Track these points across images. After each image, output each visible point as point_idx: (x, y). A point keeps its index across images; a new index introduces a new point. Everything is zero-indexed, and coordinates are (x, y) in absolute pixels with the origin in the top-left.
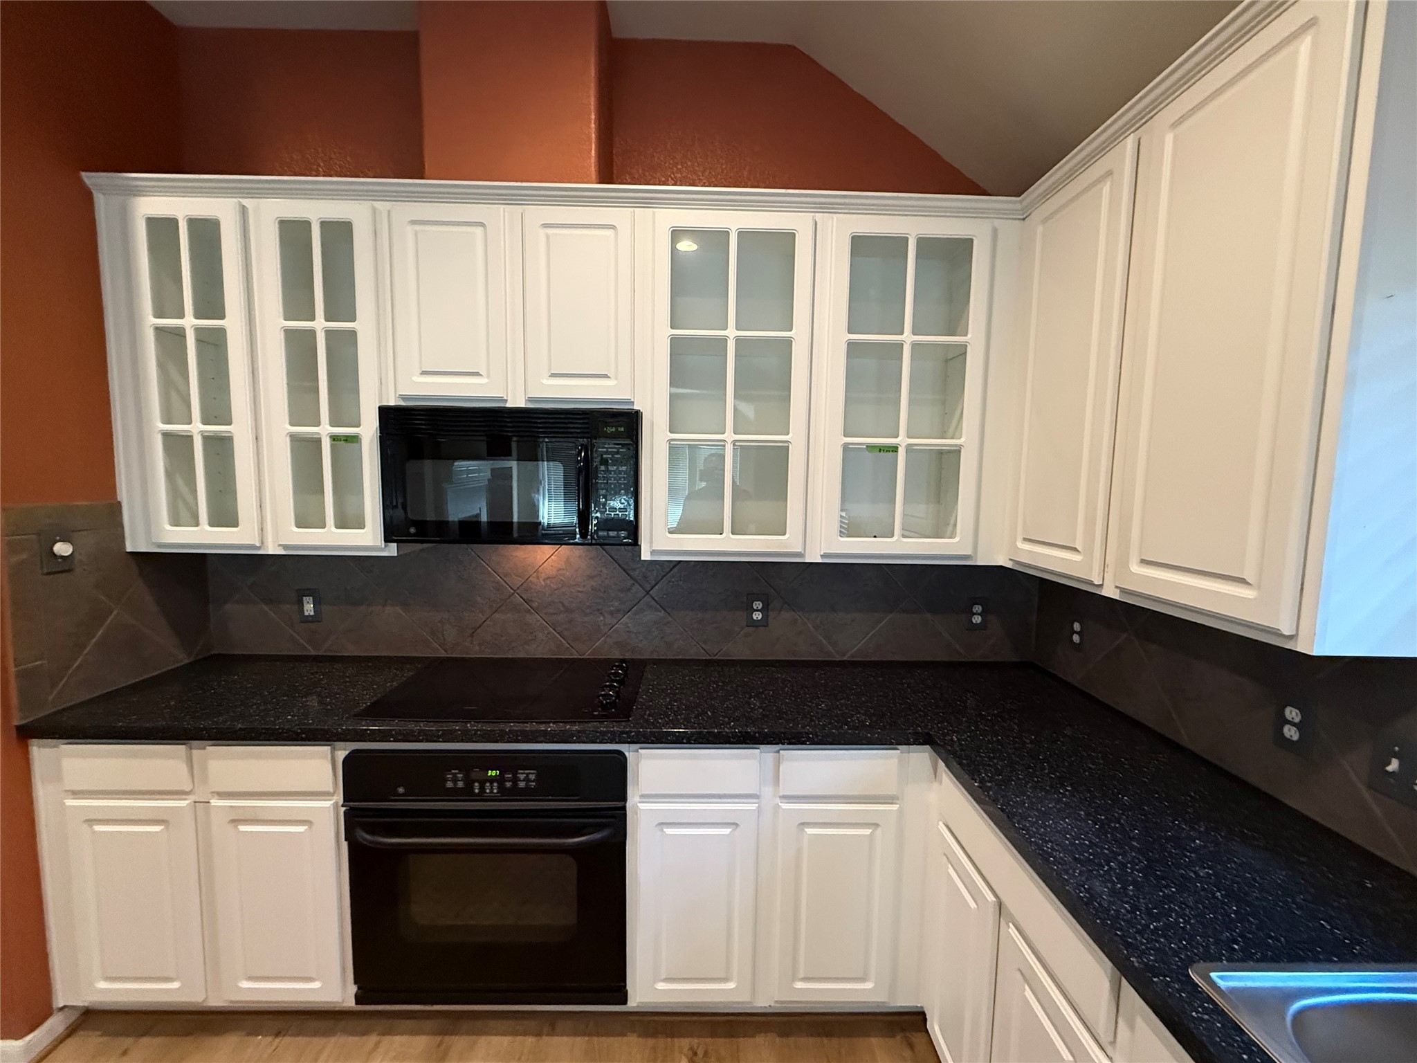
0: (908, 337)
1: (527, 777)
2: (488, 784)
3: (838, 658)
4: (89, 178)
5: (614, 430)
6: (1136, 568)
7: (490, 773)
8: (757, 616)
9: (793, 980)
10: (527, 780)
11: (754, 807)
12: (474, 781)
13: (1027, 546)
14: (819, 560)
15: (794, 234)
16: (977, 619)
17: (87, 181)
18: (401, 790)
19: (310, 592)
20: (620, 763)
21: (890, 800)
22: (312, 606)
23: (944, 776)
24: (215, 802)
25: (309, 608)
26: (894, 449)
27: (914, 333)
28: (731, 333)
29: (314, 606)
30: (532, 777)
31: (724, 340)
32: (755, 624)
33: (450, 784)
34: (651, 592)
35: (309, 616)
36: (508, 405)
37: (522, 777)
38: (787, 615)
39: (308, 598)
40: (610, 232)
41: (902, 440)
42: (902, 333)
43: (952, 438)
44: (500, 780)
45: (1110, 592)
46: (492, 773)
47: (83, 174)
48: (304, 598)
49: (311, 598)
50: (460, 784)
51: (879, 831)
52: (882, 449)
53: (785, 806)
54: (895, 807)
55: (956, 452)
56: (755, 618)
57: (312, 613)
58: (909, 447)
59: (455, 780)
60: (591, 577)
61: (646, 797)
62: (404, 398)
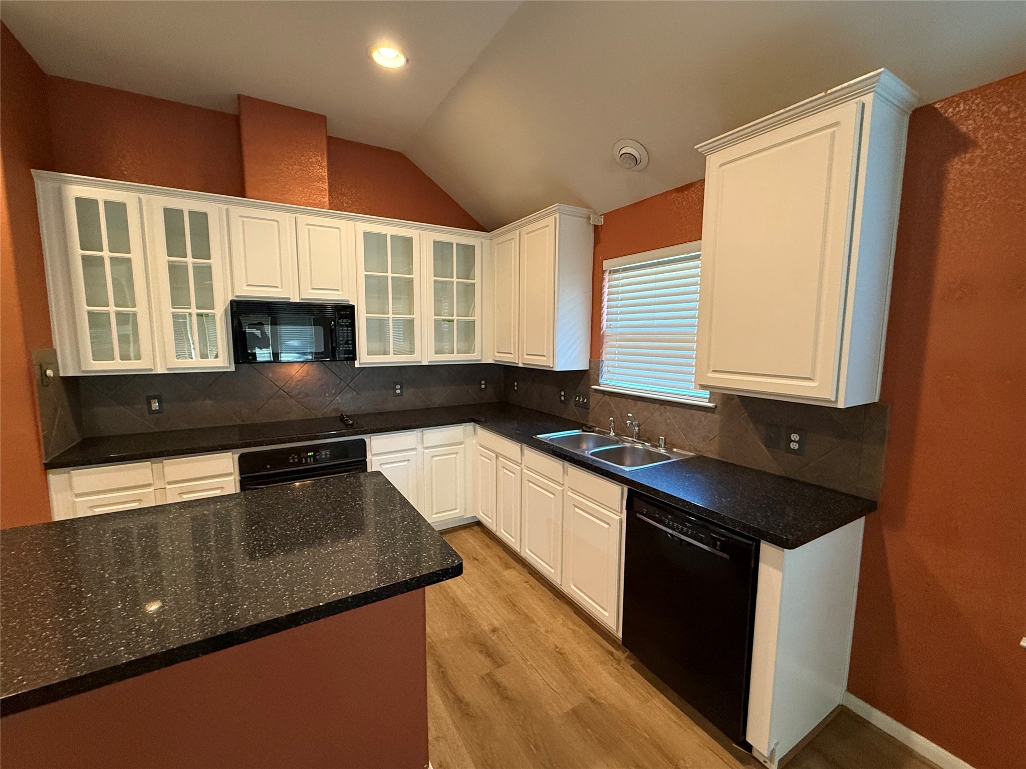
0: (455, 279)
1: (324, 453)
2: (309, 459)
3: (432, 407)
4: (33, 171)
5: (344, 313)
6: (525, 356)
7: (309, 454)
8: (398, 391)
9: (432, 514)
10: (326, 454)
11: (415, 453)
12: (302, 458)
13: (498, 355)
14: (427, 364)
15: (412, 238)
16: (483, 386)
17: (33, 173)
18: (268, 466)
19: (155, 397)
20: (363, 442)
21: (461, 443)
22: (157, 404)
23: (478, 430)
24: (168, 487)
25: (155, 405)
26: (453, 321)
27: (457, 278)
28: (390, 274)
29: (159, 405)
30: (328, 453)
31: (387, 277)
32: (398, 395)
33: (291, 461)
34: (350, 385)
35: (156, 410)
36: (291, 301)
37: (323, 453)
38: (411, 390)
39: (154, 400)
40: (338, 230)
41: (455, 318)
42: (453, 278)
43: (471, 317)
44: (314, 456)
45: (521, 365)
46: (310, 454)
47: (32, 170)
48: (152, 401)
49: (156, 400)
50: (296, 460)
51: (458, 454)
52: (449, 321)
53: (426, 451)
54: (463, 446)
55: (474, 322)
56: (397, 392)
57: (157, 408)
58: (457, 320)
59: (294, 458)
60: (319, 379)
61: (373, 455)
62: (237, 297)
